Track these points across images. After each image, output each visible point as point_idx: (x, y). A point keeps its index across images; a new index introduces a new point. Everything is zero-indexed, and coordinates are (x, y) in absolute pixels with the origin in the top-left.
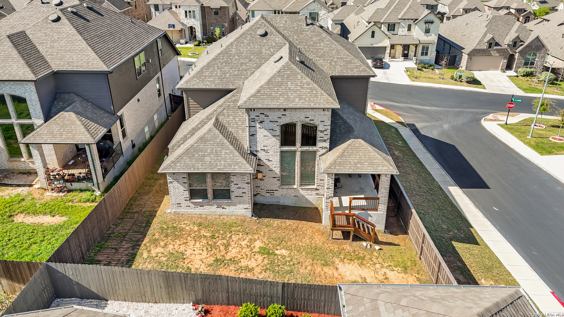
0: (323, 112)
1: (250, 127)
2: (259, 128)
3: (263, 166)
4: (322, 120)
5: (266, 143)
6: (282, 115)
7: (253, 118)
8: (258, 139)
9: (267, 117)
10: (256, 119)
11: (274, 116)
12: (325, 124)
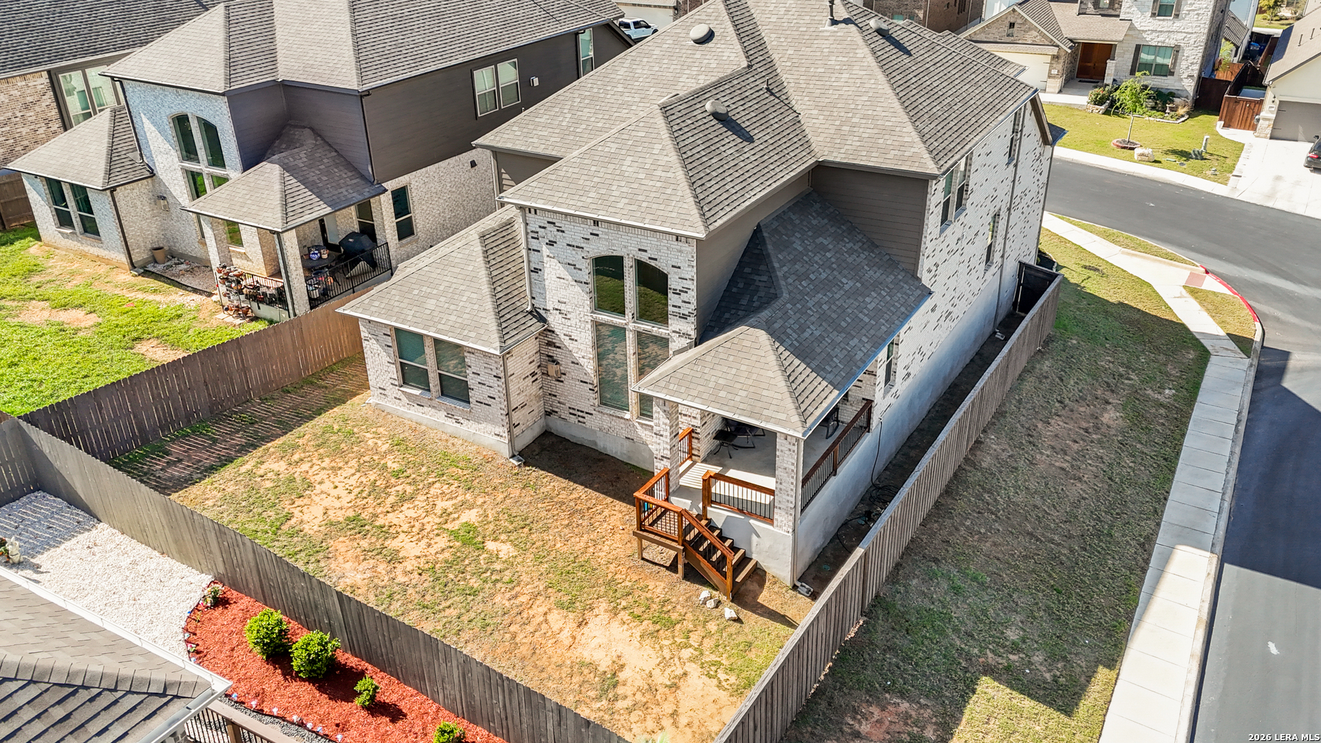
0: (676, 243)
1: (530, 249)
2: (548, 256)
3: (559, 348)
4: (676, 265)
5: (562, 294)
6: (592, 234)
7: (534, 229)
8: (547, 283)
9: (560, 233)
10: (540, 234)
11: (576, 233)
12: (683, 276)
